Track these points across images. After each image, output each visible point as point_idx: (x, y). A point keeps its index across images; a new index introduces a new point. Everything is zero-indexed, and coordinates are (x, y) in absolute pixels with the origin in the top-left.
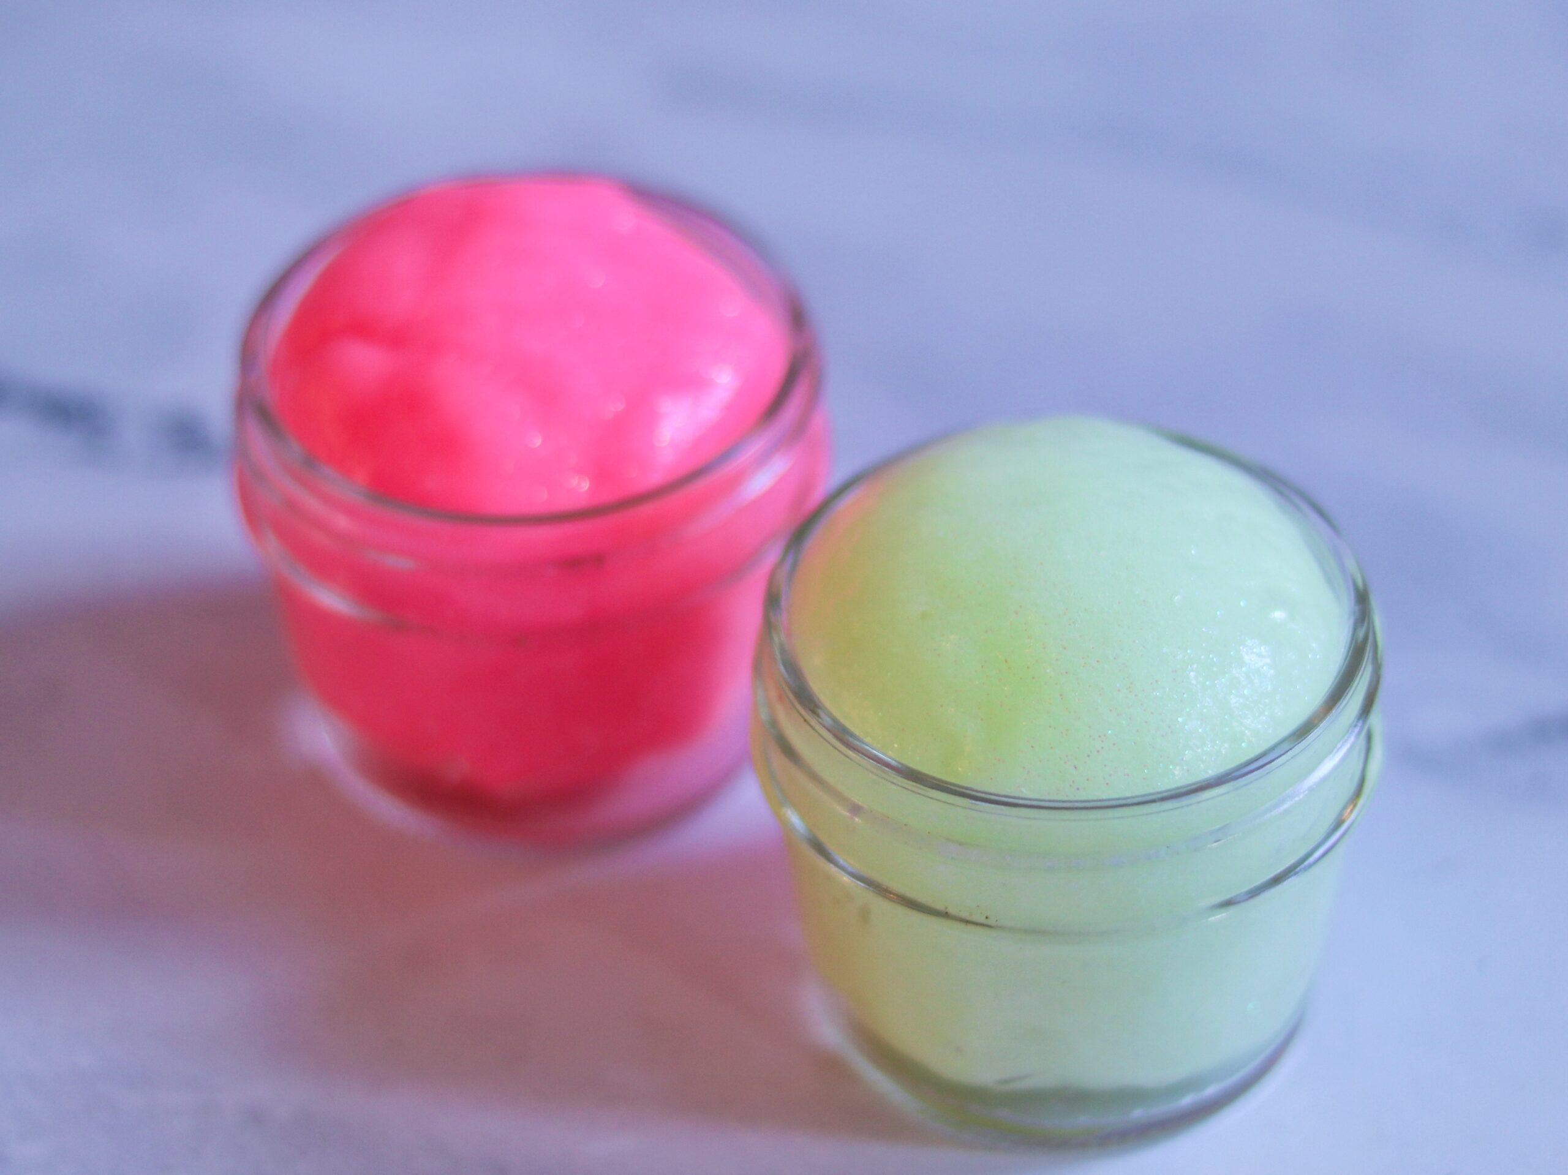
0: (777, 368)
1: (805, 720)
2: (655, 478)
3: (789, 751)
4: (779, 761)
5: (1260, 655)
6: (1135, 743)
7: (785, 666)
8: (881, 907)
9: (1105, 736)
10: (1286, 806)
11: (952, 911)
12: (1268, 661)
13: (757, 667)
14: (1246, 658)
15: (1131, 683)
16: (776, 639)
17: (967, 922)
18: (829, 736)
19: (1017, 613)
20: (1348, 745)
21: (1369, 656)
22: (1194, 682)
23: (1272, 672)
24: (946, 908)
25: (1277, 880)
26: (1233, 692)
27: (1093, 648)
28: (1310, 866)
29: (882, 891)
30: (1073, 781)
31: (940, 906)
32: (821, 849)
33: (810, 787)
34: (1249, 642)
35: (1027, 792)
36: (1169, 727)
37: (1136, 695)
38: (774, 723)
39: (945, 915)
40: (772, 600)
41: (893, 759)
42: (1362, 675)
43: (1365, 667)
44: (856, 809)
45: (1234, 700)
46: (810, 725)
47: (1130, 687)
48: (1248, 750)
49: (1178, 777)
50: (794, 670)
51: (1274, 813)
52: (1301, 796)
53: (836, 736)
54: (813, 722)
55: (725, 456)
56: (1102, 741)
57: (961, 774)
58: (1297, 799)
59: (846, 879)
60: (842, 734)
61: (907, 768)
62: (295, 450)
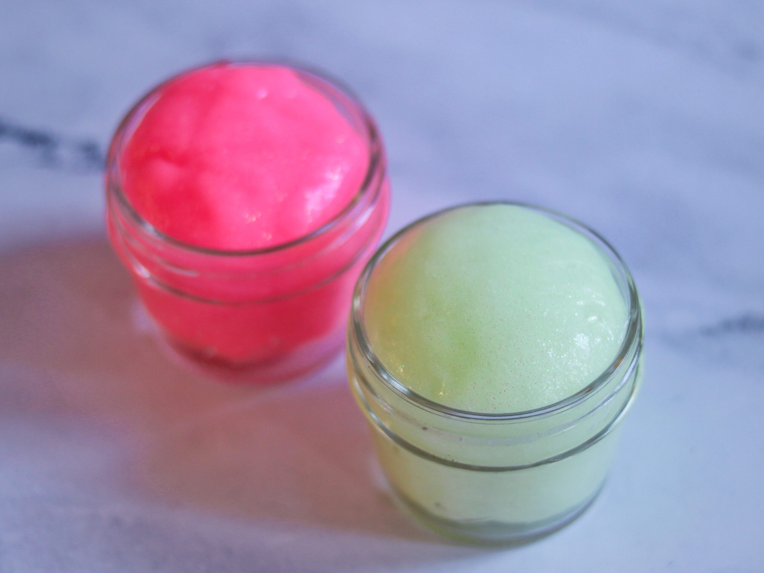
6: (522, 387)
9: (508, 383)
14: (577, 343)
15: (521, 358)
17: (443, 461)
19: (468, 320)
21: (637, 334)
22: (551, 356)
23: (589, 349)
24: (434, 454)
26: (570, 361)
27: (504, 340)
30: (493, 405)
34: (578, 335)
36: (539, 379)
37: (523, 364)
39: (433, 458)
47: (521, 360)
56: (507, 386)
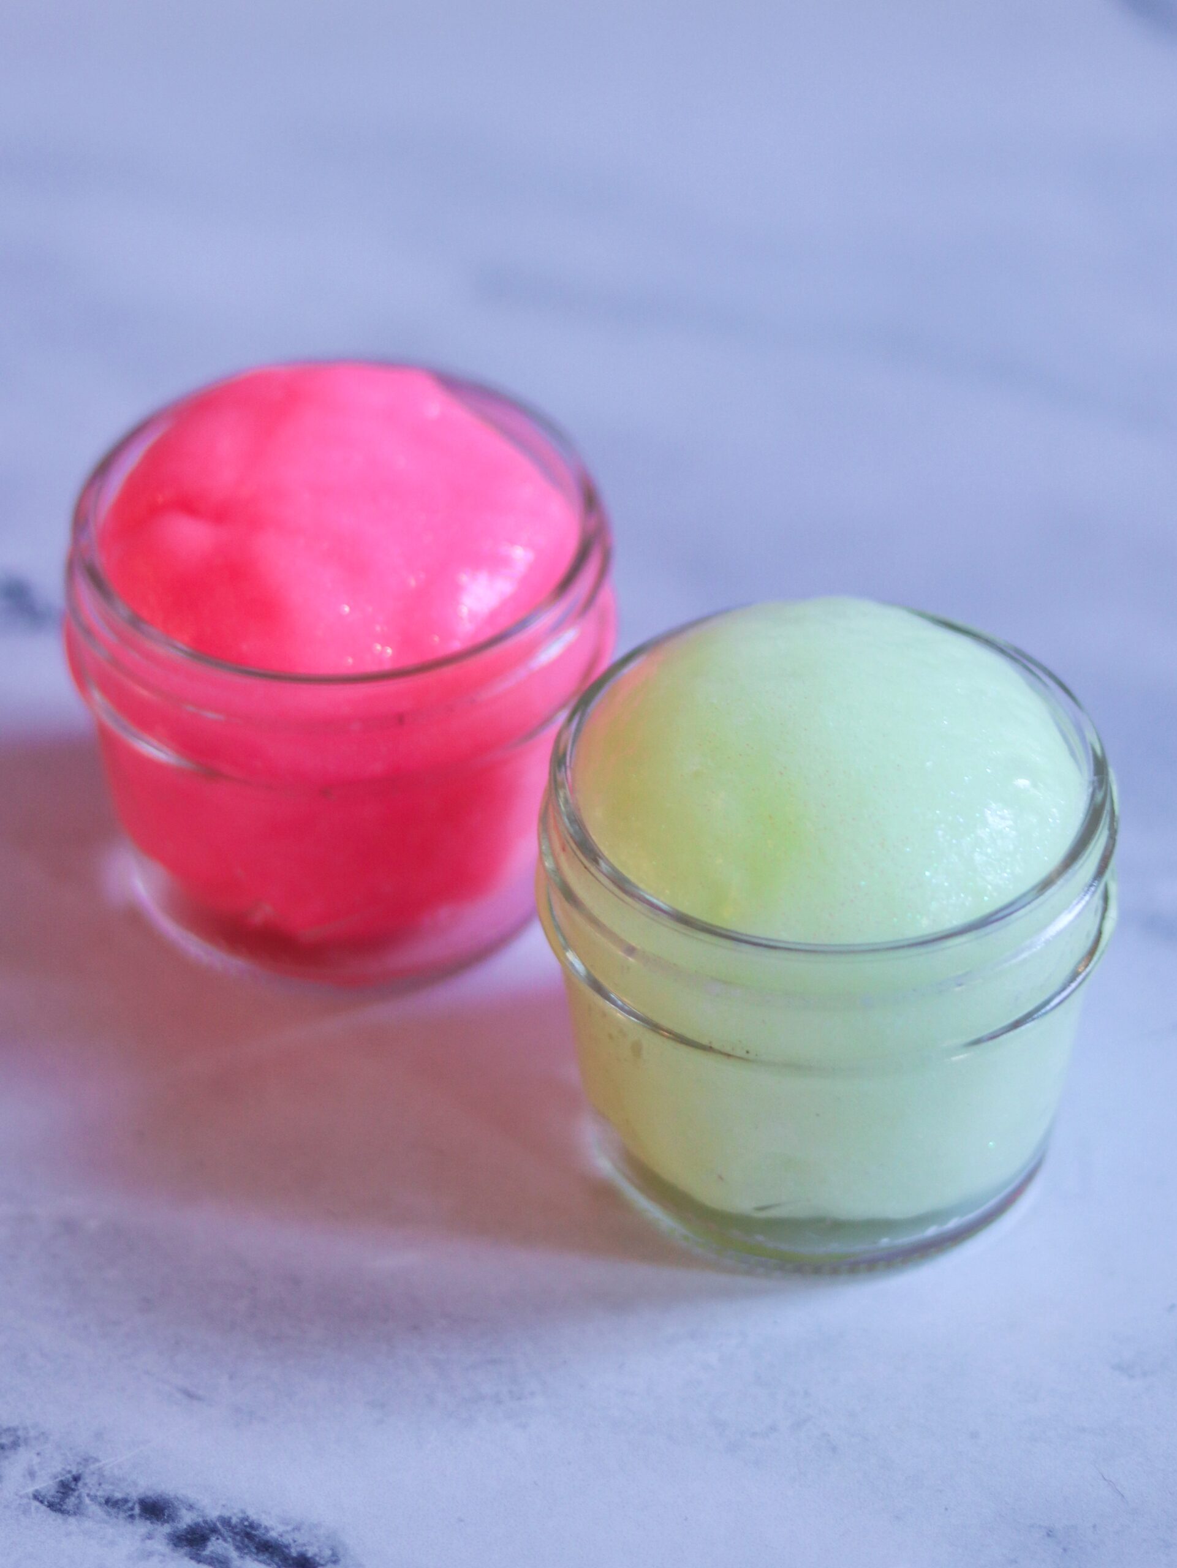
0: (571, 546)
1: (586, 868)
2: (456, 646)
3: (569, 896)
4: (560, 905)
5: (1003, 818)
6: (885, 894)
7: (569, 819)
8: (650, 1040)
9: (858, 886)
10: (1025, 955)
11: (716, 1046)
12: (1010, 823)
13: (543, 819)
14: (990, 819)
15: (883, 839)
16: (561, 794)
17: (729, 1055)
18: (606, 882)
19: (781, 774)
20: (1083, 902)
21: (1105, 819)
22: (941, 839)
23: (1014, 832)
24: (710, 1043)
25: (1017, 1024)
26: (977, 849)
27: (849, 806)
28: (1046, 1013)
29: (655, 1027)
30: (828, 927)
31: (705, 1041)
32: (598, 988)
33: (589, 929)
34: (993, 805)
35: (785, 936)
36: (917, 880)
37: (887, 850)
38: (558, 870)
39: (708, 1049)
40: (559, 761)
41: (665, 904)
42: (1099, 838)
43: (1101, 832)
44: (631, 950)
45: (978, 858)
46: (590, 872)
47: (882, 843)
48: (989, 904)
49: (925, 926)
50: (576, 821)
51: (1014, 961)
52: (1039, 947)
53: (614, 882)
54: (593, 869)
55: (521, 624)
56: (855, 891)
57: (727, 918)
58: (1034, 950)
59: (620, 1015)
60: (621, 883)
61: (677, 912)
62: (122, 611)
